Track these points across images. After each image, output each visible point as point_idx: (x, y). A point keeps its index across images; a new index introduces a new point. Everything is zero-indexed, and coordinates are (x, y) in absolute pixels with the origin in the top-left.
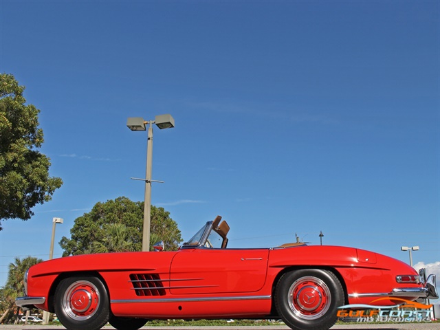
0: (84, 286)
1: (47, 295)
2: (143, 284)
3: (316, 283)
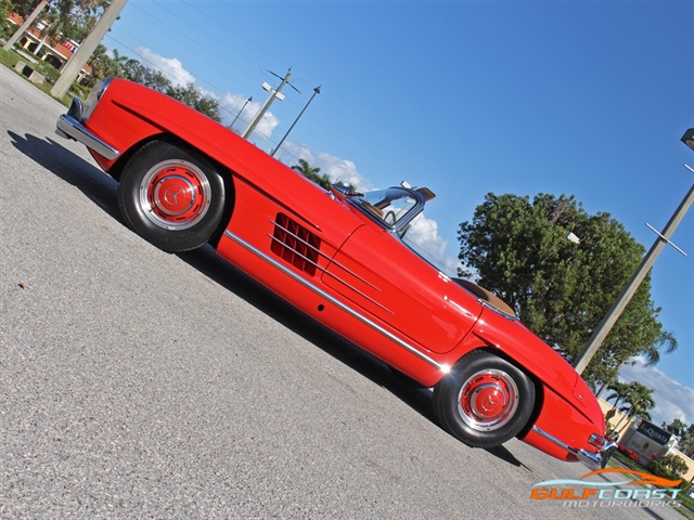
0: (192, 175)
2: (289, 240)
3: (506, 387)
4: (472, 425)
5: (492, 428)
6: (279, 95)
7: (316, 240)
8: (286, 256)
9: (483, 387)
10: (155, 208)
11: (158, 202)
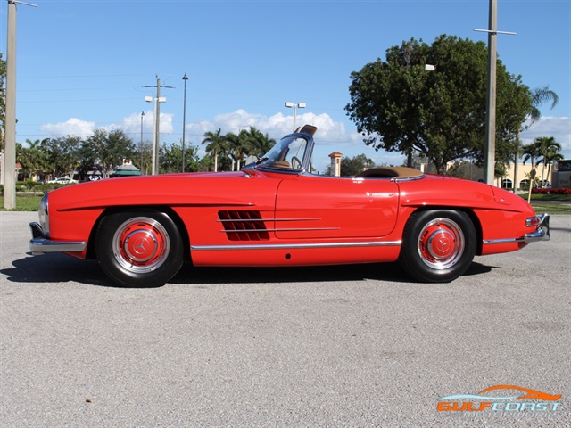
0: (143, 224)
1: (88, 239)
2: (238, 225)
3: (448, 227)
4: (441, 267)
5: (456, 261)
6: (161, 99)
7: (255, 214)
8: (243, 237)
9: (433, 237)
10: (134, 263)
11: (133, 258)
